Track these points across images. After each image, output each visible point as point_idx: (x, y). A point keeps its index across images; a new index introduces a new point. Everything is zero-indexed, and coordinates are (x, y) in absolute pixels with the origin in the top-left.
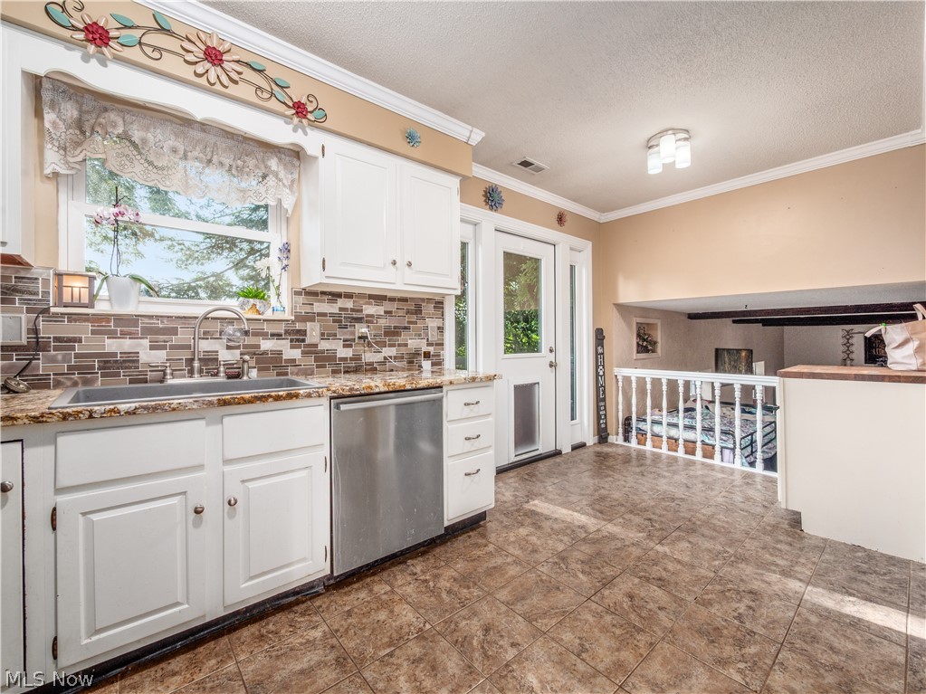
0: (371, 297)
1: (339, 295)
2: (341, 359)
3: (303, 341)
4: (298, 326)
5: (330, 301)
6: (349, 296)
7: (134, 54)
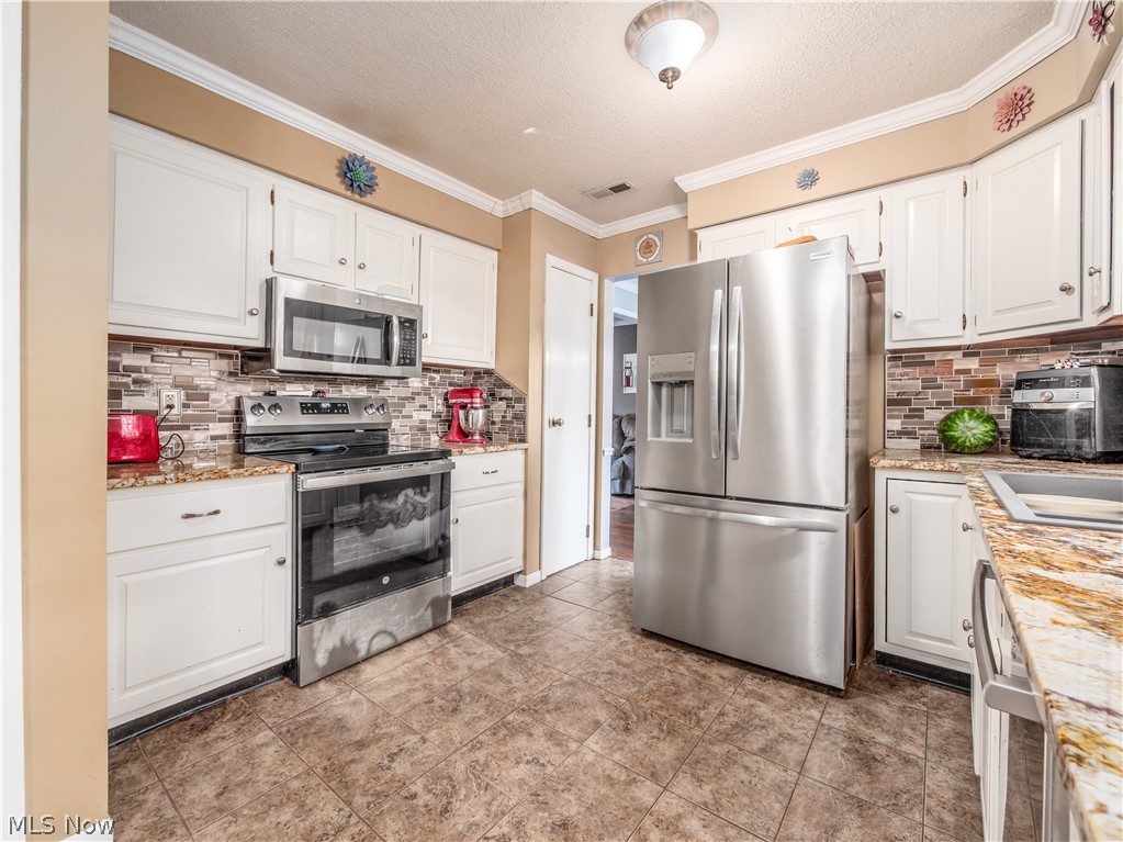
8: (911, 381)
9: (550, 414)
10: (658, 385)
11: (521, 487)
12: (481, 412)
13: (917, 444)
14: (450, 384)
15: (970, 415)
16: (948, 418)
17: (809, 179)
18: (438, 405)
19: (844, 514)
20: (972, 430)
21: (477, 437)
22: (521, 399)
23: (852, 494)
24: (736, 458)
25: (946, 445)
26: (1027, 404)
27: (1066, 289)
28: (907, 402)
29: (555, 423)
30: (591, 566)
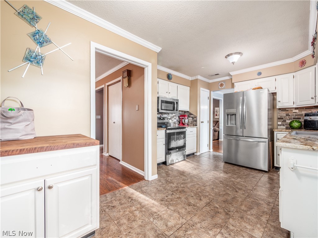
8: (283, 114)
9: (201, 120)
10: (228, 115)
11: (196, 135)
12: (187, 120)
13: (285, 127)
14: (180, 114)
15: (295, 121)
16: (291, 122)
17: (260, 74)
18: (177, 118)
19: (267, 139)
20: (296, 124)
21: (186, 125)
22: (196, 117)
23: (269, 136)
24: (245, 129)
25: (291, 127)
26: (307, 119)
27: (312, 98)
28: (283, 119)
29: (202, 122)
30: (208, 153)
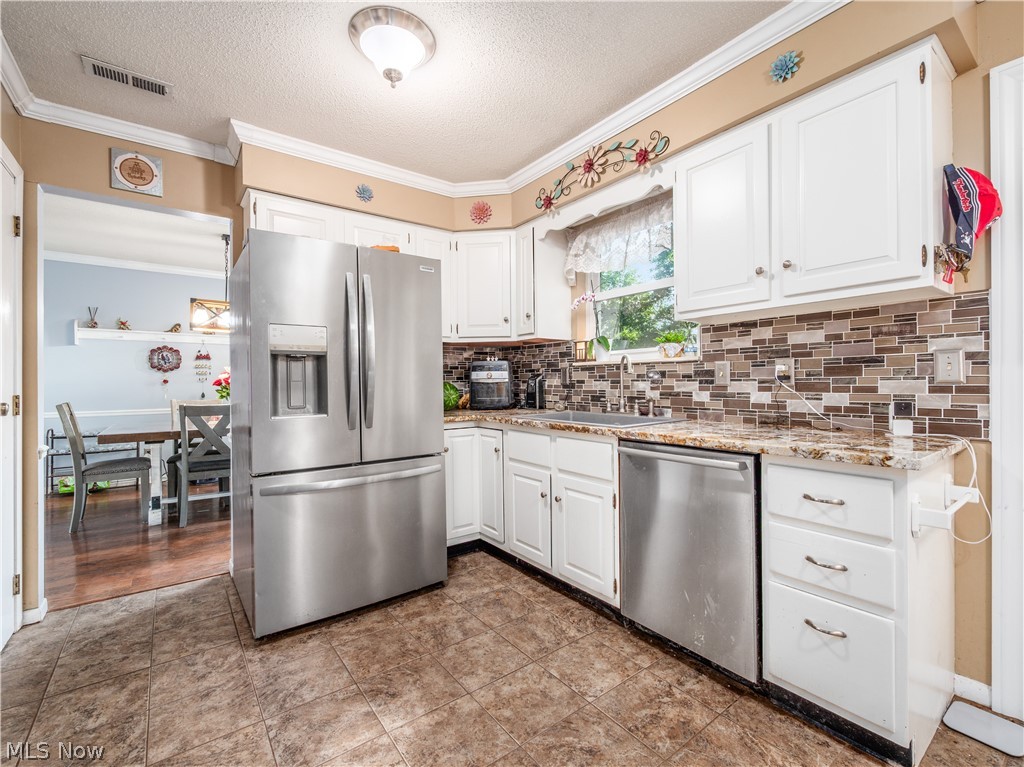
0: (801, 318)
1: (754, 324)
2: (755, 406)
3: (712, 382)
4: (707, 366)
5: (743, 334)
6: (767, 323)
7: (563, 199)
17: (367, 194)
24: (369, 427)
26: (479, 379)
27: (505, 320)
